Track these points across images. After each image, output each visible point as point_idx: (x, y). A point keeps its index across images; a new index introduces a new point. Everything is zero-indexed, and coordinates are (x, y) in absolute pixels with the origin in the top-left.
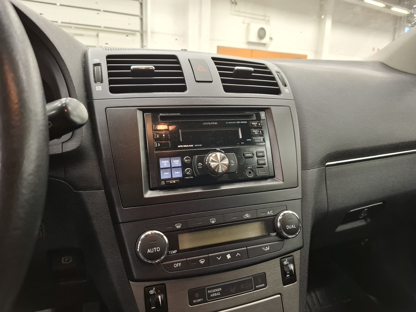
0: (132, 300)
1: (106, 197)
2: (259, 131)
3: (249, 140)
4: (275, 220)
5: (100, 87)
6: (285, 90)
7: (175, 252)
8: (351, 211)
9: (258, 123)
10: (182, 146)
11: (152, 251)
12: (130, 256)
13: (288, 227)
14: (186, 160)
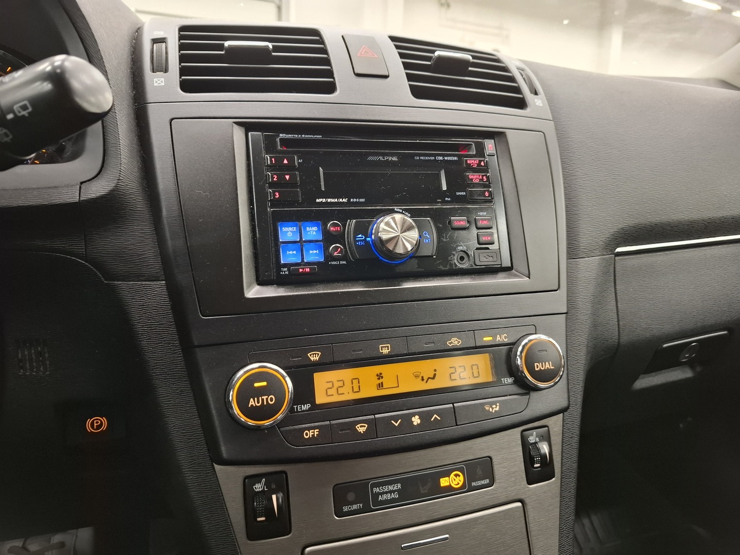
0: (219, 502)
1: (168, 295)
2: (483, 177)
3: (461, 193)
4: (513, 352)
5: (163, 79)
6: (536, 100)
7: (306, 407)
8: (665, 346)
9: (480, 161)
10: (324, 200)
11: (258, 403)
12: (214, 412)
13: (538, 367)
14: (332, 229)
